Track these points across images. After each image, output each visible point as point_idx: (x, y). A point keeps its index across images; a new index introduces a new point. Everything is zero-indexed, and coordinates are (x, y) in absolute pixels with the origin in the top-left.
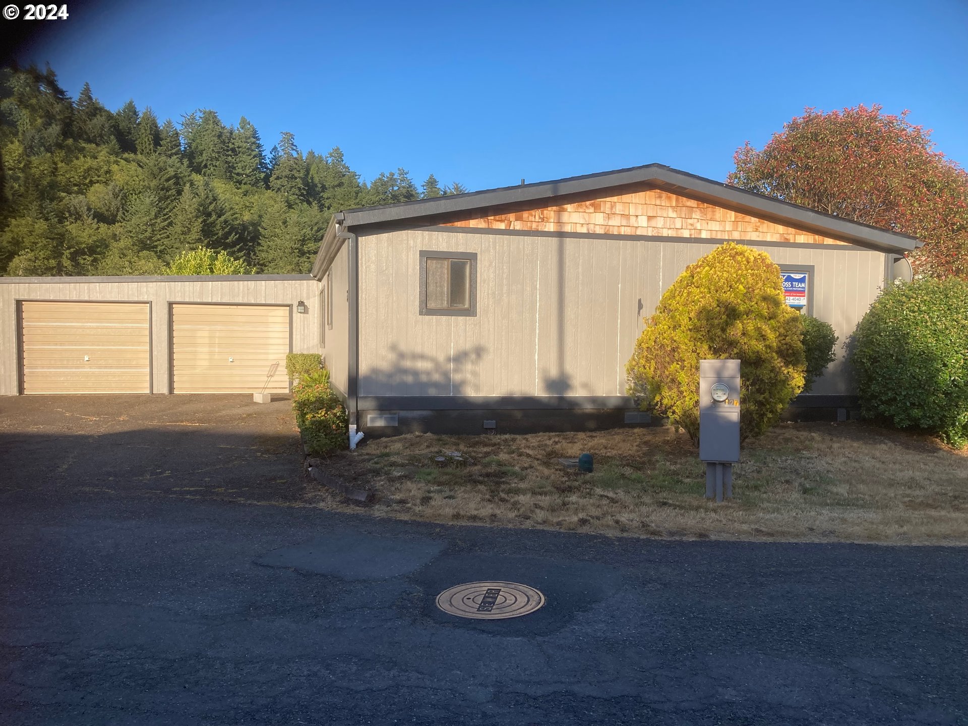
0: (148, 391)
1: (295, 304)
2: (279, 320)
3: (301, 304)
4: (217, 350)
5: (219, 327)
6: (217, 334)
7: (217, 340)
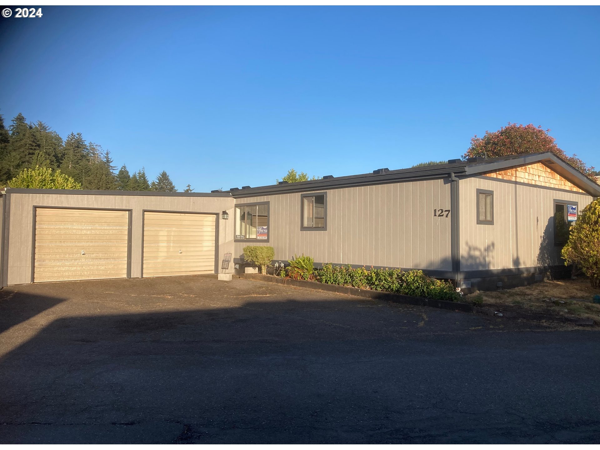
0: (125, 276)
1: (221, 213)
2: (210, 223)
3: (225, 213)
4: (172, 245)
5: (174, 229)
6: (173, 234)
7: (172, 238)
